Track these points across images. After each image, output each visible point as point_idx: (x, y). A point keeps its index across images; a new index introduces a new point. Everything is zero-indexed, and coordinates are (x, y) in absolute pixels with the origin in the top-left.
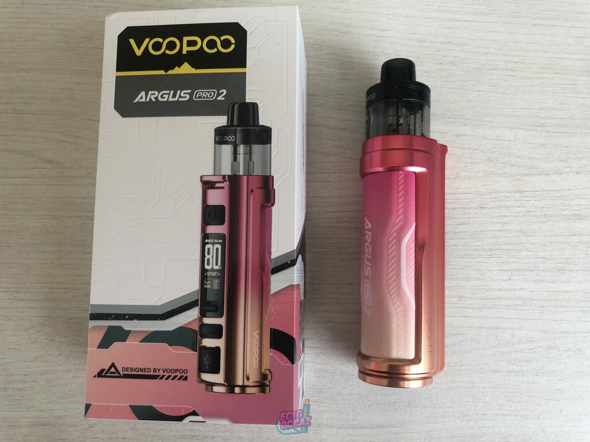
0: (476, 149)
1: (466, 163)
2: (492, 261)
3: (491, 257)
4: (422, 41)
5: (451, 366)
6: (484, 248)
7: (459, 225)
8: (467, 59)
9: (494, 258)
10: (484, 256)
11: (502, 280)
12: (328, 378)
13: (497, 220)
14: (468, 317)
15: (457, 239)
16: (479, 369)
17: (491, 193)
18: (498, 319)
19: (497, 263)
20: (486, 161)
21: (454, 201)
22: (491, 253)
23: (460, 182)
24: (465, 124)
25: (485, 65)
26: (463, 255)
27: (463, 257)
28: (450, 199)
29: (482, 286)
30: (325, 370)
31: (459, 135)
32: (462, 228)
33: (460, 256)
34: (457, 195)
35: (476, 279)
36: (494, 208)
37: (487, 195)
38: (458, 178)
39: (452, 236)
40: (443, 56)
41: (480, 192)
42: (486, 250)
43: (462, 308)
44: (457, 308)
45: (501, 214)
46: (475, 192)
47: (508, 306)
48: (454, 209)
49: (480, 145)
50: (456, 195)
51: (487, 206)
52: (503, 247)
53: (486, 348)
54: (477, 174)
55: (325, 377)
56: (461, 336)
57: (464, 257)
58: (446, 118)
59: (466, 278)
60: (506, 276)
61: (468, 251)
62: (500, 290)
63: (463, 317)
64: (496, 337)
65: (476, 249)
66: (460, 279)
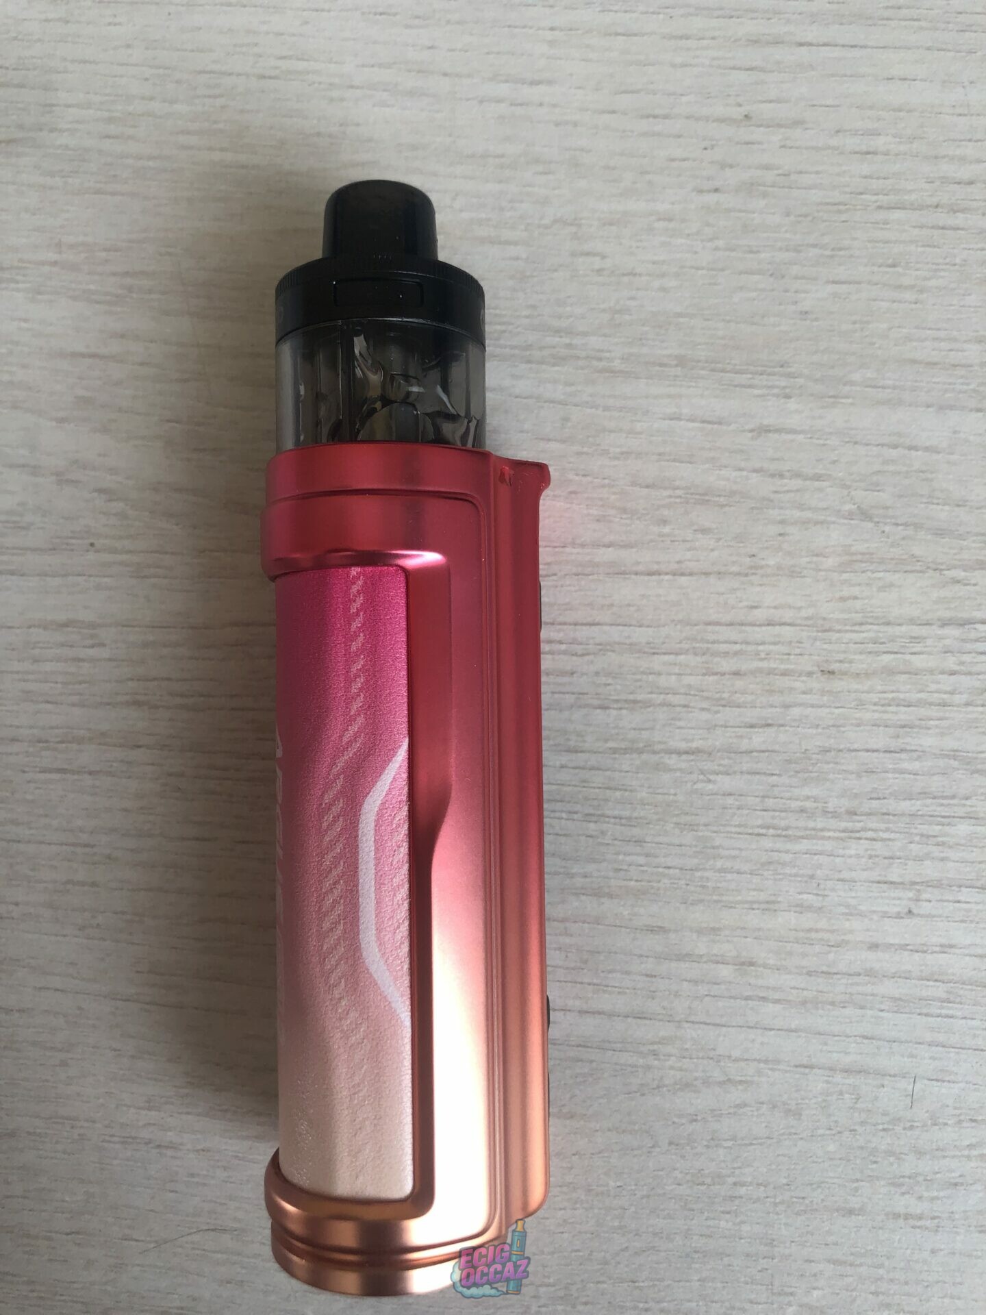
0: (818, 478)
1: (782, 522)
2: (853, 852)
3: (850, 838)
4: (655, 117)
5: (703, 1184)
6: (831, 807)
7: (752, 726)
8: (801, 172)
9: (862, 841)
10: (827, 834)
11: (885, 915)
13: (876, 715)
14: (765, 1029)
15: (742, 773)
16: (795, 1200)
17: (861, 624)
18: (866, 1041)
19: (870, 857)
20: (850, 515)
21: (738, 647)
22: (851, 824)
23: (761, 585)
24: (787, 391)
25: (861, 194)
26: (758, 827)
27: (759, 835)
28: (726, 642)
29: (817, 931)
31: (764, 430)
32: (759, 739)
33: (750, 831)
34: (748, 629)
35: (797, 906)
36: (868, 674)
37: (847, 631)
38: (755, 574)
39: (726, 762)
40: (723, 166)
41: (824, 619)
42: (835, 815)
43: (747, 998)
44: (731, 997)
45: (890, 696)
46: (807, 618)
47: (900, 999)
48: (737, 674)
49: (834, 462)
50: (743, 628)
51: (845, 666)
52: (892, 805)
53: (820, 1132)
54: (820, 559)
56: (740, 1087)
57: (765, 835)
58: (723, 371)
59: (768, 902)
60: (897, 902)
61: (777, 814)
62: (874, 947)
63: (749, 1027)
64: (854, 1101)
65: (802, 810)
66: (746, 906)
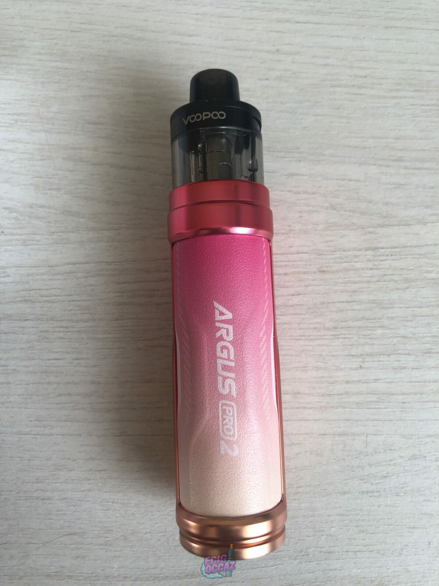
0: (314, 193)
1: (301, 212)
2: (336, 344)
3: (335, 338)
4: (241, 50)
6: (326, 326)
7: (293, 295)
8: (300, 73)
9: (339, 339)
10: (326, 337)
11: (351, 369)
12: (119, 511)
13: (342, 288)
14: (306, 420)
15: (290, 314)
16: (322, 491)
17: (334, 251)
18: (347, 422)
19: (344, 346)
20: (327, 208)
21: (285, 263)
22: (335, 332)
23: (294, 238)
24: (300, 159)
25: (324, 81)
26: (298, 336)
27: (298, 339)
28: (281, 261)
29: (324, 377)
30: (114, 500)
32: (296, 300)
33: (294, 338)
34: (289, 255)
35: (315, 368)
36: (338, 272)
37: (328, 255)
38: (291, 233)
39: (283, 310)
40: (269, 69)
41: (320, 250)
42: (328, 329)
43: (298, 408)
44: (291, 408)
45: (347, 280)
46: (313, 250)
47: (359, 403)
48: (286, 274)
49: (320, 187)
50: (287, 255)
51: (329, 269)
52: (351, 324)
53: (331, 461)
54: (316, 226)
55: (115, 510)
56: (297, 446)
57: (301, 339)
58: (274, 151)
59: (304, 367)
60: (355, 363)
61: (305, 330)
62: (348, 382)
63: (299, 420)
64: (344, 447)
65: (315, 328)
66: (295, 369)
